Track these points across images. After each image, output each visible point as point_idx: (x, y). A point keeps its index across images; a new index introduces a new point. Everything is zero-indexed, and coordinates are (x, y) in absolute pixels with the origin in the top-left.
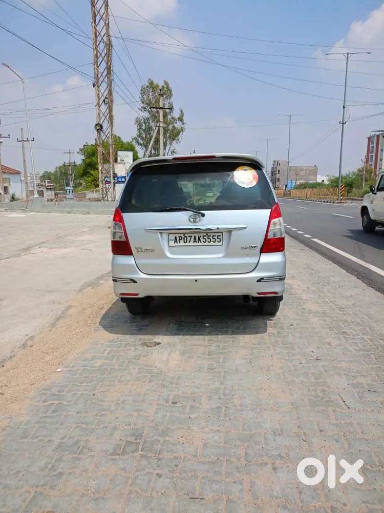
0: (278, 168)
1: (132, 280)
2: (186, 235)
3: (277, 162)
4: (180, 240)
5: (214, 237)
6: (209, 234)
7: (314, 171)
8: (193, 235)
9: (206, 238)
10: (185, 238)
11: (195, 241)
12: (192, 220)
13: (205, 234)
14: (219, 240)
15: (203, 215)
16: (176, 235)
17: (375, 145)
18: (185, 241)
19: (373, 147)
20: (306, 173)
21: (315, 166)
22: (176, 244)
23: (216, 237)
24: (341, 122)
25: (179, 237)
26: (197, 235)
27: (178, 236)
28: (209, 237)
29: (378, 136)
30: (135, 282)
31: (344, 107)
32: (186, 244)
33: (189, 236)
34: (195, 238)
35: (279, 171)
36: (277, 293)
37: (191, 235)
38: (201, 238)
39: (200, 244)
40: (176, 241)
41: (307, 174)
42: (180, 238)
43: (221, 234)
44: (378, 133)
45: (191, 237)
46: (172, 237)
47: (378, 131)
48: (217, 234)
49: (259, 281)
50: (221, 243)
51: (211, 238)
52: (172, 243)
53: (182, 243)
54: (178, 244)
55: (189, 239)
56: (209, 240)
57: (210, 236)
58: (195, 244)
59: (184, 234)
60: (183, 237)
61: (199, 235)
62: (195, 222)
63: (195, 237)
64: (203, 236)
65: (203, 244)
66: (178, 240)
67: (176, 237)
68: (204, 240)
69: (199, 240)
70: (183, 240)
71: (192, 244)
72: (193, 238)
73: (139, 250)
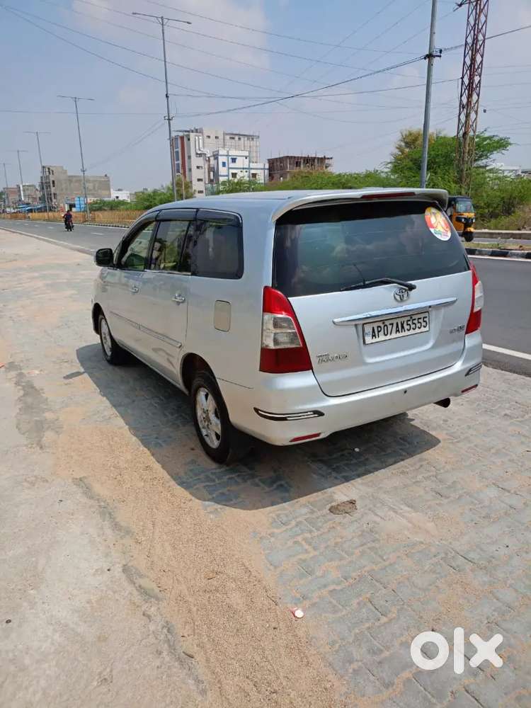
0: (52, 178)
1: (316, 412)
2: (387, 323)
3: (49, 169)
4: (379, 332)
5: (420, 320)
6: (414, 317)
7: (105, 184)
8: (394, 322)
9: (411, 323)
10: (386, 327)
11: (397, 331)
12: (398, 297)
13: (409, 318)
14: (425, 324)
16: (373, 325)
17: (179, 150)
18: (386, 333)
19: (177, 152)
20: (94, 186)
21: (106, 176)
22: (375, 340)
23: (421, 321)
24: (167, 118)
25: (378, 327)
26: (399, 321)
27: (375, 325)
28: (414, 322)
29: (182, 138)
30: (320, 414)
31: (167, 96)
32: (388, 337)
33: (390, 324)
34: (397, 327)
35: (53, 182)
37: (391, 322)
38: (405, 325)
39: (403, 334)
40: (374, 336)
41: (96, 189)
42: (379, 329)
43: (426, 315)
44: (181, 134)
45: (392, 324)
46: (368, 329)
47: (180, 131)
48: (422, 316)
49: (467, 373)
50: (427, 329)
51: (416, 322)
52: (369, 339)
53: (382, 338)
54: (377, 340)
55: (390, 327)
56: (414, 326)
57: (415, 319)
58: (399, 335)
59: (383, 321)
60: (382, 326)
61: (402, 319)
62: (402, 300)
63: (397, 323)
64: (408, 321)
65: (407, 333)
66: (376, 333)
67: (373, 328)
68: (408, 327)
69: (403, 327)
70: (382, 331)
71: (394, 335)
72: (395, 326)
73: (324, 359)
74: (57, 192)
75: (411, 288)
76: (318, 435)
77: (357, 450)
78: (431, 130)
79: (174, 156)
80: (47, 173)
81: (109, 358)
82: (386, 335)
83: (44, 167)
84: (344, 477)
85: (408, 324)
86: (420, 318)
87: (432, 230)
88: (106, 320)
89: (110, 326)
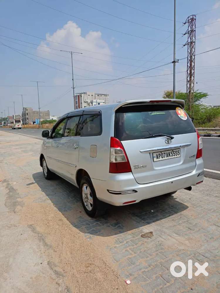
1: (134, 191)
2: (163, 153)
3: (26, 108)
4: (159, 156)
5: (176, 152)
6: (174, 151)
7: (48, 114)
8: (166, 152)
9: (172, 153)
10: (162, 155)
11: (167, 156)
12: (167, 142)
13: (172, 151)
14: (179, 154)
18: (162, 157)
19: (77, 101)
20: (43, 115)
21: (48, 111)
22: (158, 160)
25: (159, 154)
26: (168, 152)
27: (158, 154)
29: (79, 96)
30: (136, 191)
32: (164, 159)
33: (164, 153)
35: (27, 113)
37: (164, 152)
39: (170, 158)
40: (157, 158)
43: (179, 150)
45: (165, 153)
46: (155, 155)
47: (78, 93)
49: (198, 176)
50: (180, 156)
51: (175, 152)
53: (161, 159)
55: (164, 155)
56: (174, 154)
57: (174, 152)
58: (167, 158)
59: (161, 152)
60: (161, 154)
61: (169, 151)
62: (168, 143)
63: (167, 153)
64: (171, 152)
65: (171, 157)
66: (158, 157)
67: (157, 155)
68: (172, 155)
69: (169, 155)
70: (161, 156)
71: (166, 158)
72: (166, 154)
73: (137, 167)
74: (29, 117)
75: (172, 138)
76: (135, 201)
77: (152, 211)
78: (176, 91)
79: (76, 103)
80: (25, 110)
81: (46, 177)
82: (162, 158)
83: (24, 108)
84: (147, 222)
85: (171, 154)
86: (177, 151)
87: (179, 116)
88: (45, 160)
89: (47, 163)
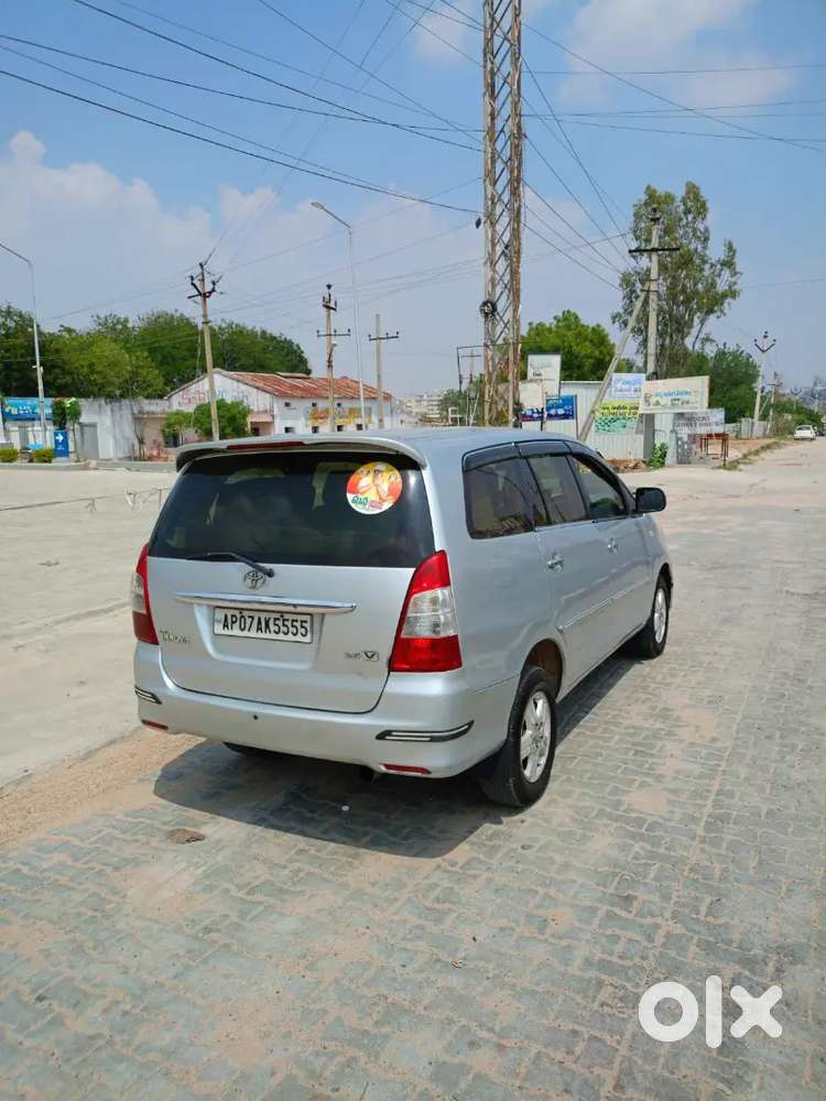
1: (154, 696)
2: (246, 613)
4: (233, 622)
5: (295, 623)
6: (286, 616)
8: (256, 615)
9: (280, 622)
10: (243, 620)
11: (259, 629)
12: (250, 583)
13: (278, 616)
14: (303, 631)
15: (270, 574)
16: (225, 611)
18: (243, 627)
22: (226, 632)
23: (298, 624)
25: (233, 616)
26: (263, 616)
27: (230, 613)
28: (286, 623)
30: (158, 702)
32: (245, 633)
33: (249, 617)
34: (259, 623)
36: (429, 772)
37: (252, 614)
38: (271, 624)
39: (268, 636)
40: (225, 626)
42: (234, 619)
43: (308, 618)
45: (252, 618)
46: (220, 615)
48: (300, 618)
49: (382, 736)
50: (307, 639)
51: (289, 624)
52: (219, 629)
53: (236, 631)
54: (230, 632)
55: (249, 621)
56: (285, 629)
57: (288, 620)
58: (260, 635)
59: (241, 610)
60: (238, 616)
61: (268, 615)
62: (254, 587)
63: (259, 619)
64: (275, 619)
65: (274, 636)
66: (229, 621)
67: (226, 616)
68: (277, 628)
69: (267, 626)
70: (238, 623)
71: (253, 633)
72: (256, 621)
73: (165, 636)
82: (242, 630)
85: (275, 624)
86: (296, 621)
